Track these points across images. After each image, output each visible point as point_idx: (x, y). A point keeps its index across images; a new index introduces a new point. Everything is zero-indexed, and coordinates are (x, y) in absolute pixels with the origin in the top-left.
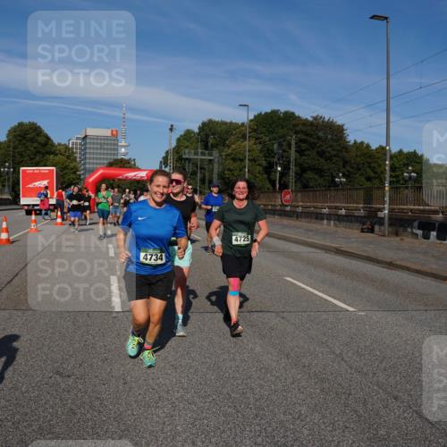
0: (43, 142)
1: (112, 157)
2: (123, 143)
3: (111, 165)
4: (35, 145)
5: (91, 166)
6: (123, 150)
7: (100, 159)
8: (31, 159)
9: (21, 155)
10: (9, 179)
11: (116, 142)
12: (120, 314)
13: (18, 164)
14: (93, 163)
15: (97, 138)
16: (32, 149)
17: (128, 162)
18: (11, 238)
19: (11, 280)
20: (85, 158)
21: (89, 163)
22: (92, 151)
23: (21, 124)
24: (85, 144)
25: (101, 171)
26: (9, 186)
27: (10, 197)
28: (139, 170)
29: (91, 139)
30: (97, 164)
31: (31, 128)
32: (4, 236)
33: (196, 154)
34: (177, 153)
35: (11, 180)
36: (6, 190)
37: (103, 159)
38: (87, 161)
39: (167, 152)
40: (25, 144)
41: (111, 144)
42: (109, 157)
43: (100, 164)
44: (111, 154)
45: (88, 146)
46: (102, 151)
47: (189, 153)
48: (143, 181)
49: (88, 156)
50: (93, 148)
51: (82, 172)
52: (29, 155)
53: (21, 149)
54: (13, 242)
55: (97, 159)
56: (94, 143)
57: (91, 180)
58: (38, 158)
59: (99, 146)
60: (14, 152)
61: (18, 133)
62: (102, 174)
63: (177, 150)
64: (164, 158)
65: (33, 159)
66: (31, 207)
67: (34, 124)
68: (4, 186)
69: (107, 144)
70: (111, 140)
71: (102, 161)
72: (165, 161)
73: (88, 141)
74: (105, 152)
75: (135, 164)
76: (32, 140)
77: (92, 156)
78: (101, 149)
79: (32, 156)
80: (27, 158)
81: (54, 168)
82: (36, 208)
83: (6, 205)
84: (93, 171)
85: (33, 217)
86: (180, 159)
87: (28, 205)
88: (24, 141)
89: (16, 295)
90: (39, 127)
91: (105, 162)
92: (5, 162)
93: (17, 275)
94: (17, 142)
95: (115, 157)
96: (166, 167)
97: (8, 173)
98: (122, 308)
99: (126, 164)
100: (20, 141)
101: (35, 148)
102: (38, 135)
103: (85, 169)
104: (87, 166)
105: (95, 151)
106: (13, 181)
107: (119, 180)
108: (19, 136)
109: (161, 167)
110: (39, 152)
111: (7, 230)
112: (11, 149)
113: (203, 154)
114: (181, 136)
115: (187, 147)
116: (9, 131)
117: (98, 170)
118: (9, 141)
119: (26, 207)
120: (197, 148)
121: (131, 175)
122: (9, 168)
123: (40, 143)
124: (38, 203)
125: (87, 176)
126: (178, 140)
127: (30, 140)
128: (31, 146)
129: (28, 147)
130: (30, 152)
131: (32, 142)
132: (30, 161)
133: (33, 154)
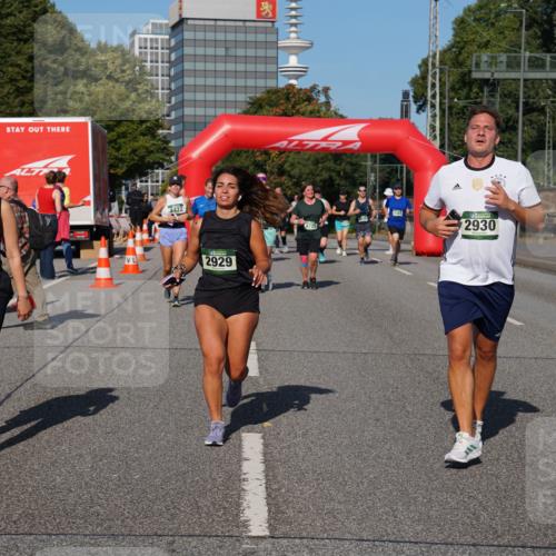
1: (261, 83)
2: (292, 40)
3: (257, 107)
5: (200, 111)
6: (293, 61)
7: (225, 89)
8: (20, 92)
11: (271, 38)
12: (262, 545)
14: (205, 103)
15: (215, 24)
17: (308, 96)
20: (181, 89)
21: (195, 103)
22: (200, 66)
24: (181, 44)
25: (226, 128)
28: (341, 120)
29: (195, 29)
30: (215, 104)
33: (513, 64)
34: (458, 63)
37: (236, 89)
38: (188, 96)
39: (425, 62)
41: (256, 44)
42: (251, 82)
43: (226, 104)
44: (255, 75)
45: (188, 50)
46: (231, 67)
47: (493, 62)
48: (352, 152)
49: (188, 81)
50: (205, 58)
51: (173, 131)
52: (12, 80)
55: (215, 88)
56: (205, 43)
57: (195, 154)
59: (221, 51)
62: (227, 136)
63: (456, 55)
64: (414, 82)
69: (246, 44)
70: (256, 31)
71: (231, 97)
72: (418, 93)
73: (188, 35)
74: (241, 67)
75: (328, 104)
77: (200, 81)
78: (226, 58)
79: (22, 83)
80: (8, 88)
81: (87, 120)
84: (205, 127)
86: (465, 82)
91: (241, 97)
95: (271, 83)
96: (420, 109)
98: (271, 527)
99: (299, 103)
103: (181, 120)
104: (188, 111)
105: (210, 66)
107: (282, 151)
109: (405, 112)
113: (536, 64)
114: (469, 10)
115: (486, 45)
117: (218, 121)
120: (516, 47)
121: (314, 135)
125: (187, 140)
126: (460, 24)
127: (14, 34)
128: (18, 53)
129: (10, 56)
130: (17, 70)
131: (19, 40)
132: (17, 96)
133: (24, 78)
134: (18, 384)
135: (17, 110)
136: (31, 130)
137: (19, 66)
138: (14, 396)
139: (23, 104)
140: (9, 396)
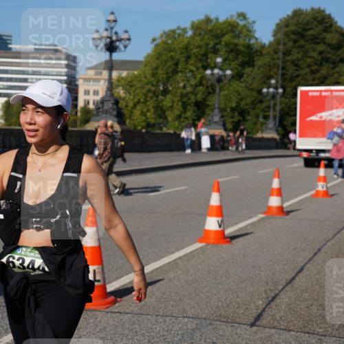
0: (334, 42)
4: (321, 47)
8: (313, 72)
9: (297, 65)
10: (275, 105)
13: (292, 80)
16: (315, 54)
18: (285, 205)
19: (293, 279)
23: (297, 13)
26: (275, 118)
27: (276, 136)
31: (315, 19)
32: (274, 201)
35: (278, 108)
36: (271, 124)
40: (302, 47)
52: (309, 66)
53: (296, 55)
54: (288, 213)
58: (324, 71)
60: (284, 62)
61: (292, 28)
65: (317, 71)
66: (313, 154)
67: (320, 11)
68: (266, 117)
76: (316, 40)
79: (315, 68)
80: (306, 70)
82: (322, 155)
83: (269, 148)
85: (322, 171)
87: (310, 151)
88: (302, 42)
89: (304, 305)
90: (329, 17)
92: (270, 77)
93: (302, 269)
94: (291, 44)
97: (274, 96)
100: (295, 41)
101: (321, 53)
102: (326, 30)
106: (282, 110)
108: (294, 33)
110: (327, 60)
111: (279, 192)
112: (280, 55)
116: (278, 25)
118: (277, 42)
119: (305, 155)
122: (276, 88)
123: (329, 45)
124: (330, 147)
127: (312, 40)
128: (314, 50)
129: (309, 52)
130: (312, 60)
131: (315, 43)
132: (311, 75)
133: (316, 64)
134: (324, 243)
135: (310, 83)
136: (323, 94)
137: (313, 57)
138: (323, 250)
139: (314, 79)
140: (319, 250)
